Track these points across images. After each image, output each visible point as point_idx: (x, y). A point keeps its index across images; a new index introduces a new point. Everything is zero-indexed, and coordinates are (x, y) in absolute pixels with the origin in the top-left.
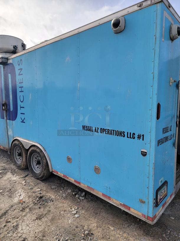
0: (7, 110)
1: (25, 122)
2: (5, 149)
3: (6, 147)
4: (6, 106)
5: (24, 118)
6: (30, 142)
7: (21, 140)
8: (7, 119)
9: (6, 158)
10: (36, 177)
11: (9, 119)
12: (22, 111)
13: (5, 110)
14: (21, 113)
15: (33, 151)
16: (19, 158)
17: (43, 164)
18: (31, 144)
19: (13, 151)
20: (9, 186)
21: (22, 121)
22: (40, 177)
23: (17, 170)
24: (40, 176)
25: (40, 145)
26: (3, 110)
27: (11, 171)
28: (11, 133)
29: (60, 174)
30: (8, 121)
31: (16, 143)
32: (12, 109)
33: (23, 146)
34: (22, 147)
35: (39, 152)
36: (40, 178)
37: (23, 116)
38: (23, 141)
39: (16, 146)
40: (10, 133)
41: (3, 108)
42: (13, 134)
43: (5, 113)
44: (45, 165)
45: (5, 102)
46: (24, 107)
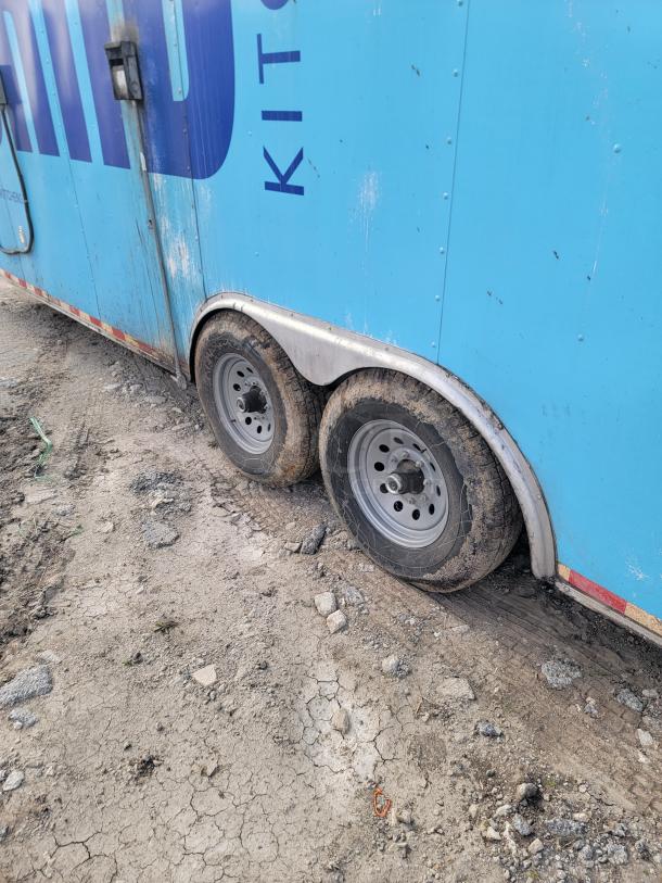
0: (148, 96)
1: (299, 190)
2: (153, 356)
3: (157, 344)
4: (132, 61)
5: (300, 157)
6: (345, 343)
7: (275, 324)
8: (150, 169)
9: (158, 393)
10: (397, 567)
11: (168, 169)
12: (283, 86)
13: (131, 98)
14: (268, 115)
15: (375, 410)
16: (248, 421)
17: (470, 515)
18: (359, 357)
19: (211, 375)
20: (243, 626)
21: (275, 180)
22: (427, 576)
23: (241, 486)
24: (432, 570)
25: (450, 374)
26: (118, 96)
27: (215, 493)
28: (185, 263)
29: (635, 616)
30: (158, 179)
31: (227, 336)
32: (180, 85)
33: (283, 358)
34: (273, 366)
35: (430, 427)
36: (428, 582)
37: (283, 141)
38: (286, 329)
39: (226, 350)
40: (181, 262)
41: (114, 80)
42: (201, 271)
43: (135, 124)
44: (484, 519)
45: (128, 31)
46: (294, 56)
